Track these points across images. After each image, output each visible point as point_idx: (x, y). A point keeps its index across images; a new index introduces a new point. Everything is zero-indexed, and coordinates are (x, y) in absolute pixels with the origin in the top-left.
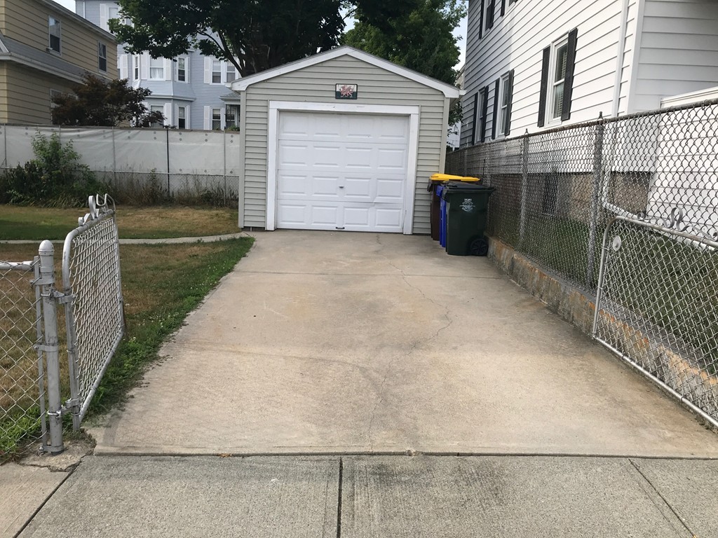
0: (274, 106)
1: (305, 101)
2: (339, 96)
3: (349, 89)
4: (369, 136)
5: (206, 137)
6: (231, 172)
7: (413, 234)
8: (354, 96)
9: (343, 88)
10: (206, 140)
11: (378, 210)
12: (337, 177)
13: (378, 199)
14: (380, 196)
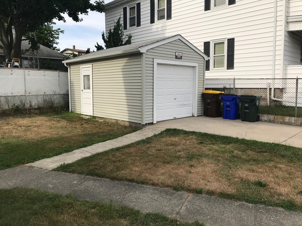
0: (156, 61)
1: (166, 59)
2: (177, 57)
3: (180, 54)
4: (183, 75)
5: (11, 72)
6: (29, 93)
7: (198, 116)
8: (181, 58)
9: (178, 54)
10: (12, 74)
11: (185, 107)
12: (174, 95)
13: (185, 103)
14: (186, 101)
